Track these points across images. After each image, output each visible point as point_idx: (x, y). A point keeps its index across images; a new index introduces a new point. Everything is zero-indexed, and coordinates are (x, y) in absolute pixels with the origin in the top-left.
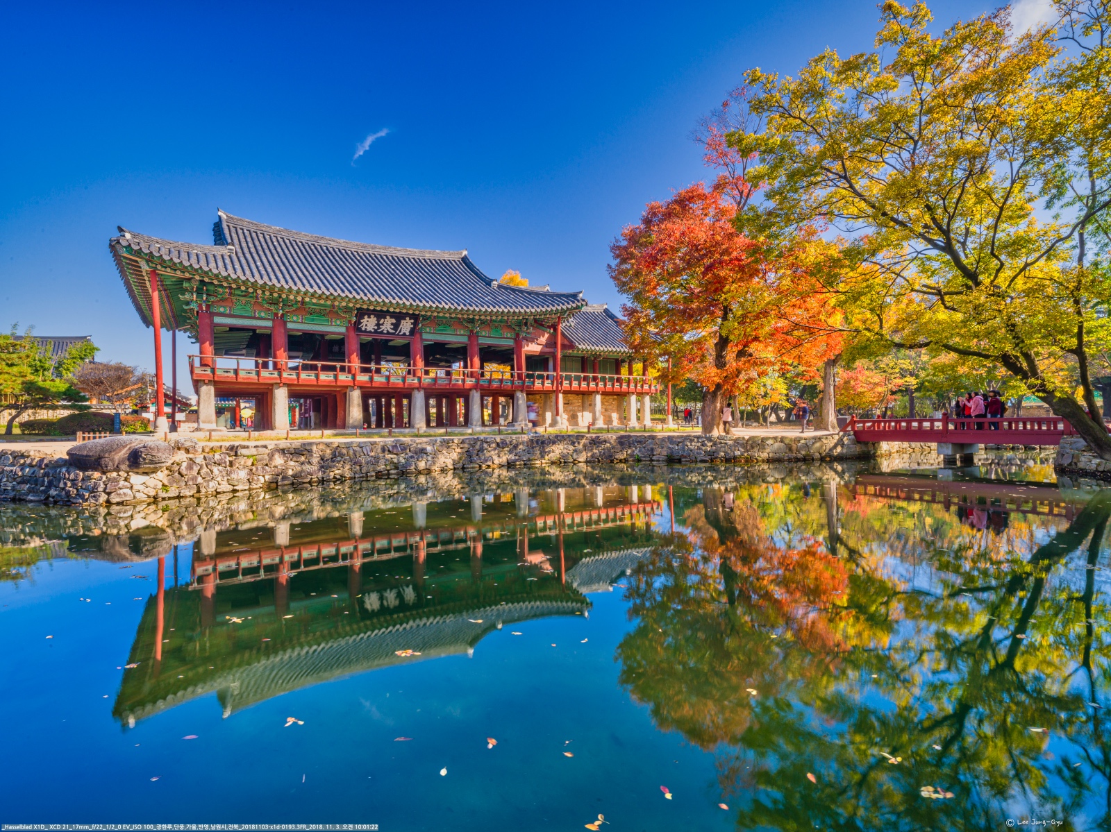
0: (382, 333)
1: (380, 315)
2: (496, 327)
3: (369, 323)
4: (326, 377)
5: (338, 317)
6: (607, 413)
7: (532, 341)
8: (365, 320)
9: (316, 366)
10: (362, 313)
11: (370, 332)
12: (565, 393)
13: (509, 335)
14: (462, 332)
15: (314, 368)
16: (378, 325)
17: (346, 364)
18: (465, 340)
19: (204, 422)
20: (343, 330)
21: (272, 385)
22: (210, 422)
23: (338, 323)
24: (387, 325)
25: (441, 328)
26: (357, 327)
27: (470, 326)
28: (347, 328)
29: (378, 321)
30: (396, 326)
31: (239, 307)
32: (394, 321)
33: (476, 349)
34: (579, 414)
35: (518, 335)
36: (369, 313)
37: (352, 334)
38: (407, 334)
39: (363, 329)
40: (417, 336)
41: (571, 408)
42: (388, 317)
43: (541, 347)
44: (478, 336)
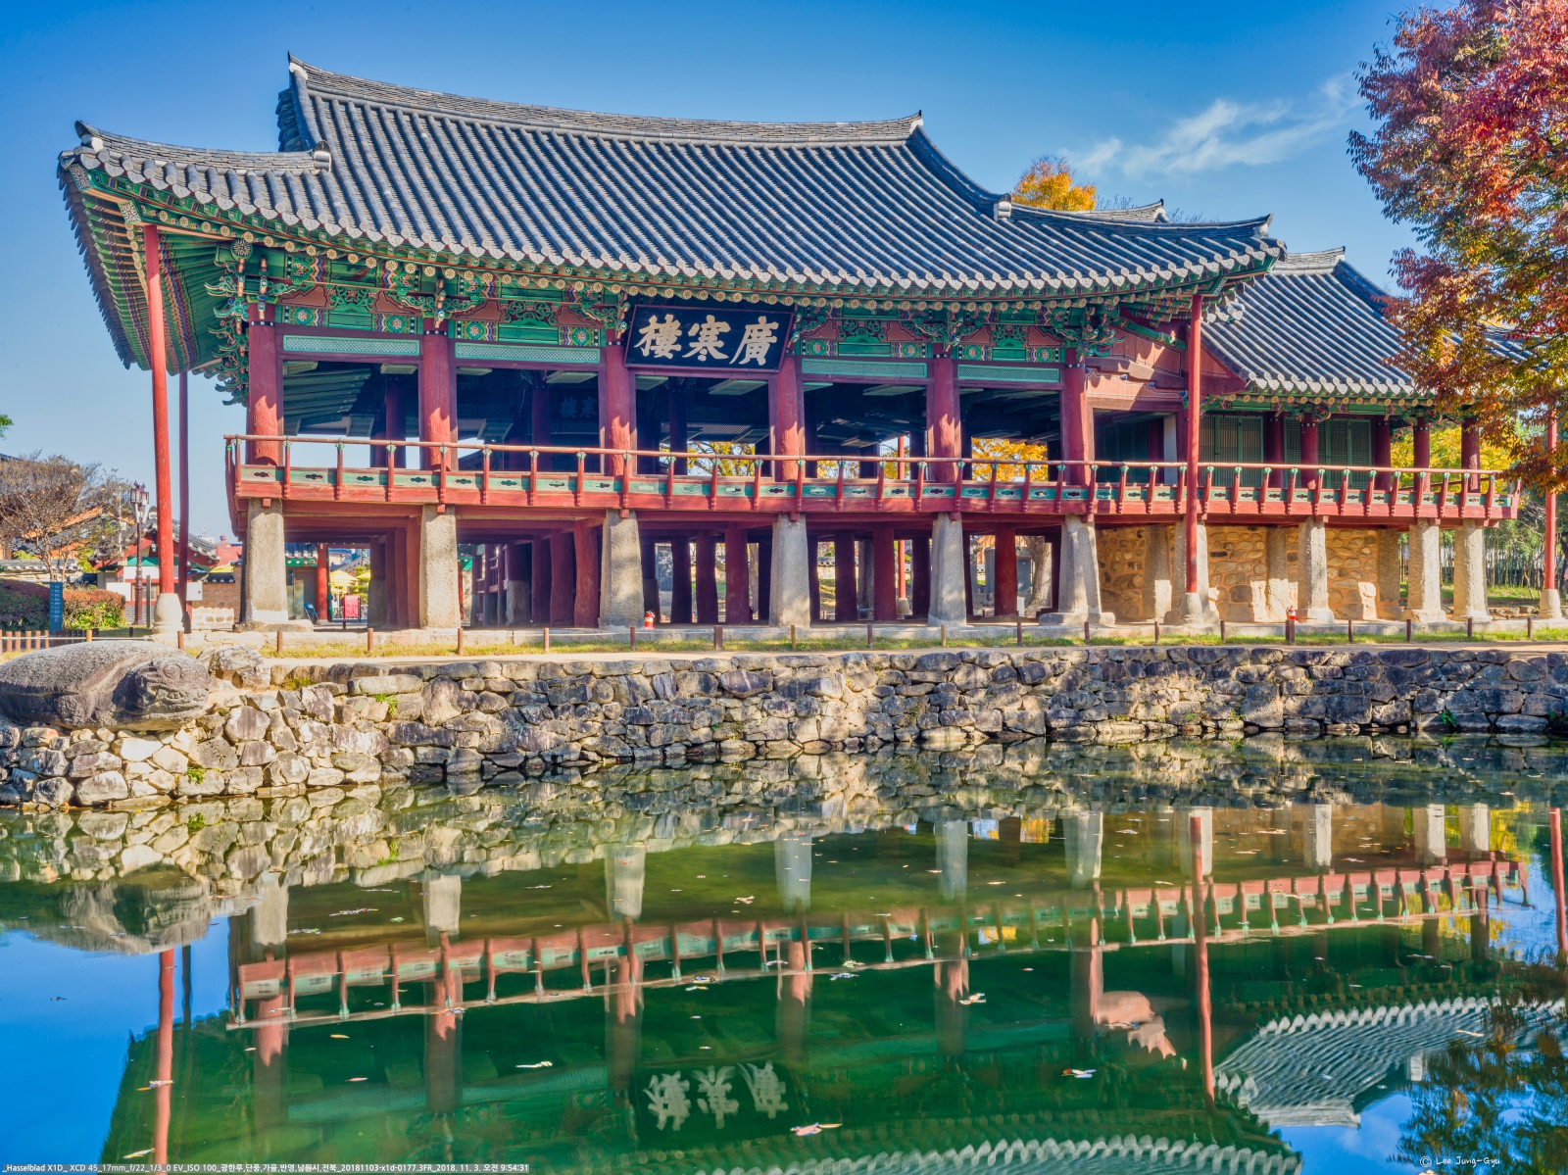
0: (694, 361)
1: (690, 312)
2: (1009, 334)
3: (661, 337)
4: (551, 488)
5: (583, 322)
6: (1344, 583)
7: (1111, 372)
8: (648, 332)
9: (525, 457)
10: (641, 309)
11: (664, 360)
12: (1215, 521)
13: (1046, 356)
14: (912, 352)
15: (521, 462)
16: (684, 340)
17: (602, 450)
18: (917, 373)
19: (261, 607)
20: (592, 357)
21: (419, 508)
22: (274, 607)
23: (582, 338)
24: (709, 337)
25: (853, 341)
26: (629, 348)
27: (933, 332)
28: (604, 352)
29: (685, 329)
30: (731, 341)
31: (342, 308)
32: (725, 327)
33: (951, 399)
34: (1257, 586)
35: (1072, 354)
36: (660, 307)
37: (617, 368)
38: (762, 361)
39: (646, 353)
40: (788, 366)
41: (1232, 566)
42: (710, 318)
43: (1138, 386)
44: (956, 362)
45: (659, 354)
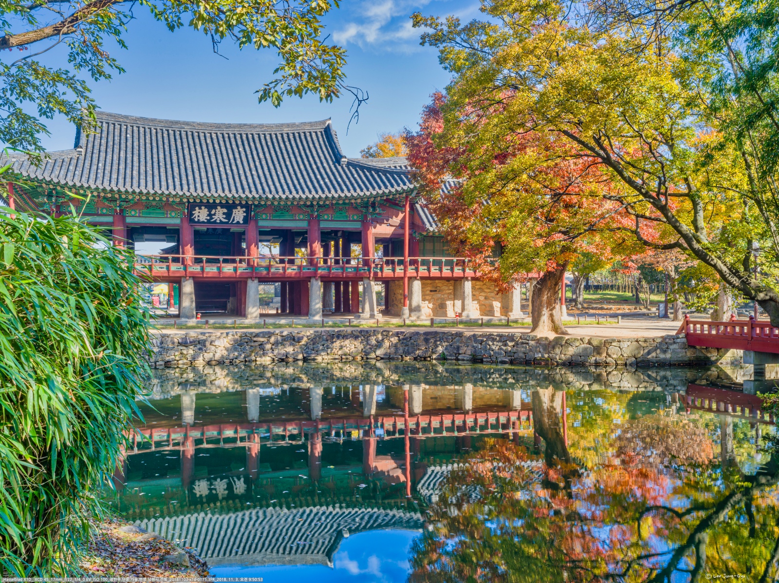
3: (201, 214)
5: (174, 210)
10: (193, 205)
11: (203, 222)
12: (422, 278)
13: (355, 218)
14: (301, 217)
16: (210, 215)
18: (303, 225)
20: (178, 221)
23: (173, 214)
24: (219, 214)
25: (278, 213)
29: (210, 211)
30: (228, 215)
33: (317, 234)
35: (366, 217)
36: (198, 204)
38: (241, 222)
39: (196, 220)
40: (252, 223)
41: (439, 295)
42: (219, 208)
43: (393, 228)
44: (319, 221)
45: (201, 220)
